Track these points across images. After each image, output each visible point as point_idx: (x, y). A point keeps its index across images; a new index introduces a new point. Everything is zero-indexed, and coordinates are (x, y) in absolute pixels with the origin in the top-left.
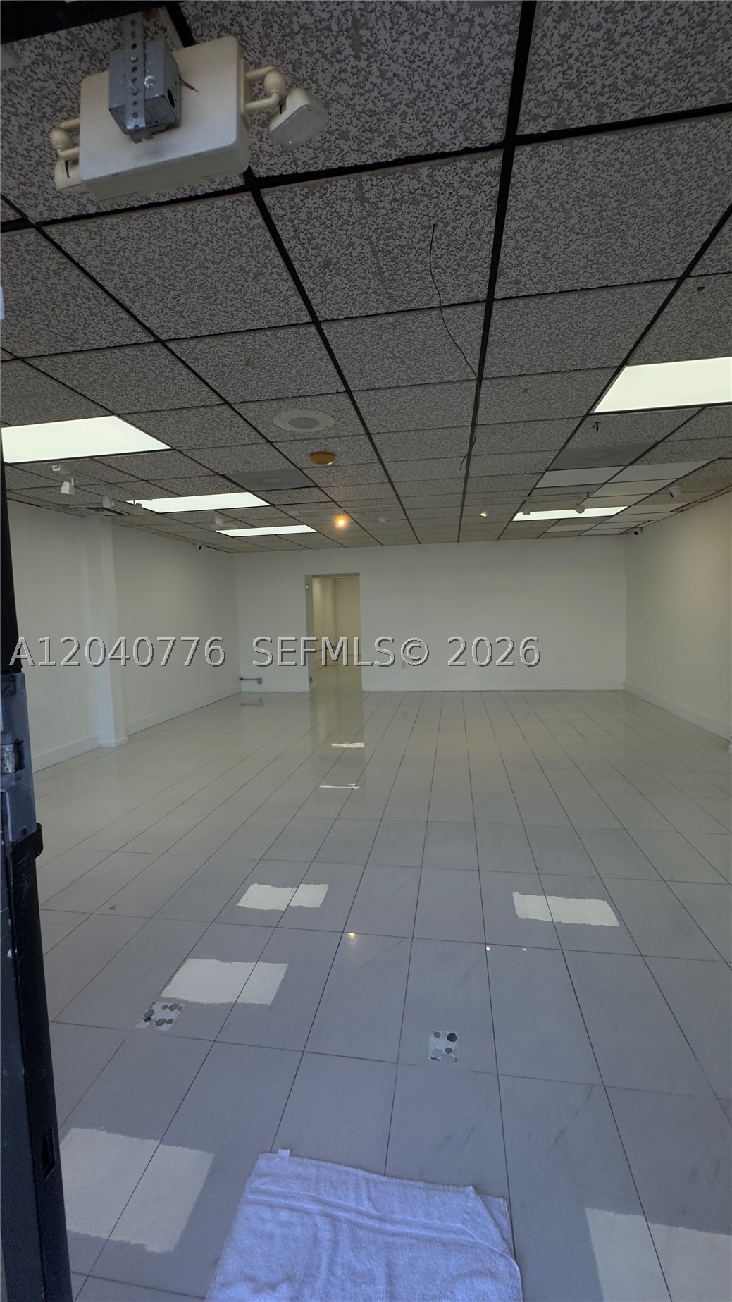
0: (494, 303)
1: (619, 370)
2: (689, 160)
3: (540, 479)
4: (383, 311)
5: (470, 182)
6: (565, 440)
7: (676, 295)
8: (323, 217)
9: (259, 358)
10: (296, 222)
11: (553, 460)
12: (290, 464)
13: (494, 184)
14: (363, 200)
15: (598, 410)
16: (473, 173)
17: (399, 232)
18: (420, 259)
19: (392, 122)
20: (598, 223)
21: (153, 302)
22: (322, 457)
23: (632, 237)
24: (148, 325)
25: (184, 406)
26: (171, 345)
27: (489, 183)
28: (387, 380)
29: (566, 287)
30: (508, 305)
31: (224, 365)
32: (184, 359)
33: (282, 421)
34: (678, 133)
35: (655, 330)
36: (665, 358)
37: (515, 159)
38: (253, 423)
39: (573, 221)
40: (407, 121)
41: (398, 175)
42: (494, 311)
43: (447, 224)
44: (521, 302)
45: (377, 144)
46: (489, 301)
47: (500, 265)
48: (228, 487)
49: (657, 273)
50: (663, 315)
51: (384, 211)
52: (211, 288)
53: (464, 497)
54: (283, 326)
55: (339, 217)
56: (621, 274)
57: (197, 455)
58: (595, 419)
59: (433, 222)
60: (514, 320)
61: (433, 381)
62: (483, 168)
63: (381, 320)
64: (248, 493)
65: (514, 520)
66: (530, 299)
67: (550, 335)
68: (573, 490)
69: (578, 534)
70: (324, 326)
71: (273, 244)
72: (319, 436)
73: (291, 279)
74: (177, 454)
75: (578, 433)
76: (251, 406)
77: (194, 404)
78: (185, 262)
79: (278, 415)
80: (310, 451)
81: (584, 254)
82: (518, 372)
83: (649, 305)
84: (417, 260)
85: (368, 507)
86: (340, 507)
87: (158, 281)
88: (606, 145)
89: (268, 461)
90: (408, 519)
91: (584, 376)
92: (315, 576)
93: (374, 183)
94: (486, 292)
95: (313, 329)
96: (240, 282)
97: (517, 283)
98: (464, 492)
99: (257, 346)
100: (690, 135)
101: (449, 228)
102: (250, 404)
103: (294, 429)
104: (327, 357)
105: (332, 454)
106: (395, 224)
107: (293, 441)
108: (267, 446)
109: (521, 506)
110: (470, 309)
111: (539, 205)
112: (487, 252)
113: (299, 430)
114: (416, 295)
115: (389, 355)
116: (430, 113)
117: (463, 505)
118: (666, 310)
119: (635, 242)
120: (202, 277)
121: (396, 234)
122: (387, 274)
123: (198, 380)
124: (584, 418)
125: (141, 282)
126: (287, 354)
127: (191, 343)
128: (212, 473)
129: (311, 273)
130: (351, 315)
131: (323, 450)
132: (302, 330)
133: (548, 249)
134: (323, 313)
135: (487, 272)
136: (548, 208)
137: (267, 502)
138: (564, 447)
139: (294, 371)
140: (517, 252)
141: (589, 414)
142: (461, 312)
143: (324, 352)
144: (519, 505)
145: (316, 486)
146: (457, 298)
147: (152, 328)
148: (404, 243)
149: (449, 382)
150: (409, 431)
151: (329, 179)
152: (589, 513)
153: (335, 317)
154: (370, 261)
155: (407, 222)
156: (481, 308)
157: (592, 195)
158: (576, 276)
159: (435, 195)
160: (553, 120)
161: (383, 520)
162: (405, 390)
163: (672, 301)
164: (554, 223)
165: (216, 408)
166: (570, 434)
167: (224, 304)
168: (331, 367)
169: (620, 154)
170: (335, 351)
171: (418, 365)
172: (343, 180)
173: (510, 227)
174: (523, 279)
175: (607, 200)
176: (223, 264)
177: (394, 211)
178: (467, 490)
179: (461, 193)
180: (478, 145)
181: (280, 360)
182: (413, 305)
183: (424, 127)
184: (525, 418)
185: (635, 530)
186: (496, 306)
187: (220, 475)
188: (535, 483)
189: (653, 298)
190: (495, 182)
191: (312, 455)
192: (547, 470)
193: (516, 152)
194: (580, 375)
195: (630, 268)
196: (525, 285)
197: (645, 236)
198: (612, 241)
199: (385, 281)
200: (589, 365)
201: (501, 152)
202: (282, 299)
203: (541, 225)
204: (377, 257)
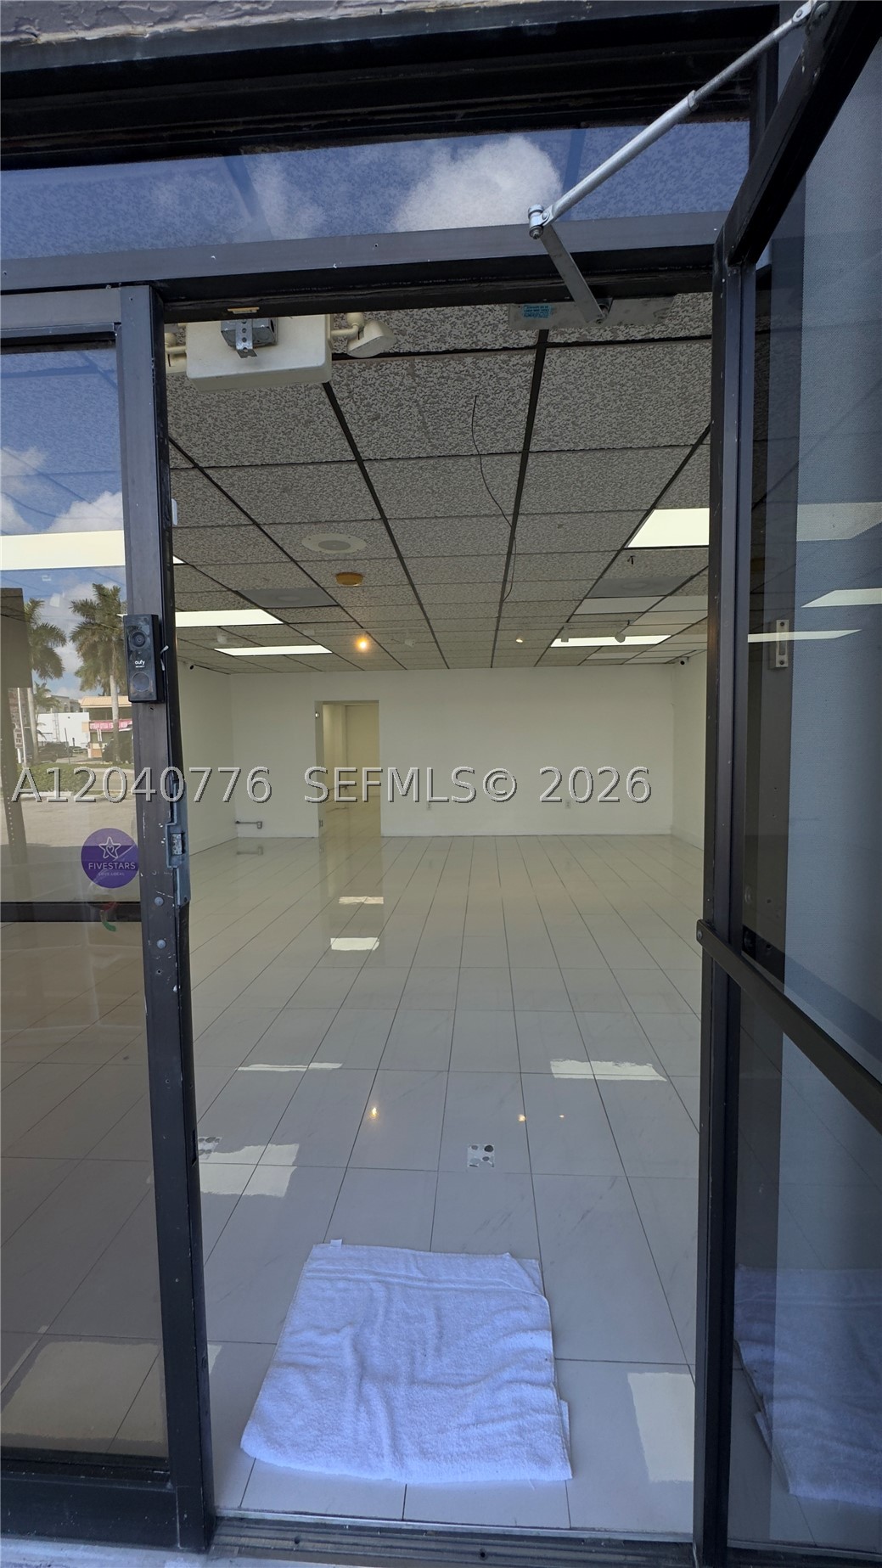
0: (530, 454)
1: (648, 513)
2: (690, 367)
3: (578, 607)
4: (425, 455)
5: (509, 370)
6: (602, 571)
7: (693, 457)
8: (376, 384)
9: (297, 486)
10: (352, 386)
11: (591, 589)
12: (313, 583)
13: (529, 372)
14: (413, 375)
15: (632, 544)
16: (511, 363)
17: (445, 399)
18: (462, 418)
19: (444, 327)
20: (619, 403)
21: (201, 436)
22: (350, 577)
23: (649, 414)
24: (190, 454)
25: (209, 524)
26: (208, 472)
27: (525, 371)
28: (424, 511)
29: (594, 446)
30: (543, 457)
31: (259, 491)
32: (219, 484)
33: (311, 543)
34: (678, 349)
35: (677, 482)
36: (691, 505)
37: (546, 357)
38: (280, 543)
39: (597, 401)
40: (456, 327)
41: (446, 360)
42: (530, 461)
43: (488, 396)
44: (554, 455)
45: (430, 340)
46: (525, 453)
47: (534, 427)
48: (239, 603)
49: (674, 440)
50: (683, 472)
51: (432, 384)
52: (261, 429)
53: (498, 622)
54: (326, 462)
55: (391, 385)
56: (642, 439)
57: (211, 571)
58: (630, 553)
59: (476, 394)
60: (548, 468)
61: (469, 514)
62: (519, 361)
63: (422, 463)
64: (260, 610)
65: (552, 646)
66: (562, 453)
67: (582, 482)
68: (613, 618)
69: (623, 662)
70: (366, 465)
71: (327, 400)
72: (348, 557)
73: (340, 426)
74: (189, 569)
75: (614, 564)
76: (280, 528)
77: (220, 522)
78: (240, 408)
79: (308, 537)
80: (338, 572)
81: (608, 424)
82: (553, 510)
83: (670, 464)
84: (459, 419)
85: (394, 628)
86: (362, 627)
87: (210, 421)
88: (621, 353)
89: (288, 579)
90: (436, 642)
91: (616, 516)
92: (325, 703)
93: (425, 365)
94: (522, 445)
95: (355, 466)
96: (290, 426)
97: (550, 441)
98: (499, 618)
99: (297, 477)
100: (688, 351)
101: (489, 399)
102: (280, 526)
103: (323, 550)
104: (365, 489)
105: (360, 576)
106: (441, 393)
107: (320, 561)
108: (291, 565)
109: (560, 632)
110: (507, 458)
111: (568, 388)
112: (523, 417)
113: (328, 552)
114: (457, 445)
115: (428, 490)
116: (476, 324)
117: (497, 630)
118: (685, 468)
119: (652, 418)
120: (255, 421)
121: (441, 400)
122: (431, 428)
123: (230, 502)
124: (619, 552)
125: (193, 421)
126: (326, 485)
127: (230, 471)
128: (224, 589)
129: (360, 424)
130: (394, 457)
131: (350, 571)
132: (344, 467)
133: (576, 418)
134: (366, 453)
135: (523, 431)
136: (575, 390)
137: (280, 620)
138: (601, 577)
139: (331, 499)
140: (550, 419)
141: (623, 548)
142: (498, 460)
143: (364, 484)
144: (557, 631)
145: (338, 605)
146: (496, 449)
147: (193, 457)
148: (449, 407)
149: (486, 515)
150: (444, 557)
151: (385, 359)
152: (630, 641)
153: (378, 458)
154: (416, 418)
155: (452, 393)
156: (518, 458)
157: (612, 384)
158: (603, 439)
159: (478, 376)
160: (577, 335)
161: (409, 643)
162: (442, 520)
163: (690, 461)
164: (581, 401)
165: (243, 528)
166: (606, 566)
167: (271, 442)
168: (369, 497)
169: (633, 359)
170: (375, 485)
171: (456, 500)
172: (399, 360)
173: (542, 401)
174: (556, 438)
175: (625, 388)
176: (277, 412)
177: (441, 384)
178: (502, 615)
179: (500, 376)
180: (515, 346)
181: (318, 489)
182: (453, 452)
183: (470, 332)
184: (561, 550)
185: (681, 659)
186: (531, 457)
187: (234, 592)
188: (573, 610)
189: (673, 459)
190: (530, 370)
191: (338, 575)
192: (585, 598)
193: (547, 352)
194: (612, 515)
195: (650, 436)
196: (557, 443)
197: (660, 414)
198: (632, 416)
199: (428, 433)
200: (619, 507)
201: (534, 352)
202: (329, 441)
203: (570, 401)
204: (423, 416)
